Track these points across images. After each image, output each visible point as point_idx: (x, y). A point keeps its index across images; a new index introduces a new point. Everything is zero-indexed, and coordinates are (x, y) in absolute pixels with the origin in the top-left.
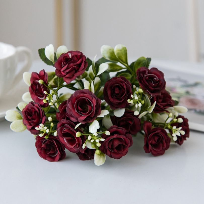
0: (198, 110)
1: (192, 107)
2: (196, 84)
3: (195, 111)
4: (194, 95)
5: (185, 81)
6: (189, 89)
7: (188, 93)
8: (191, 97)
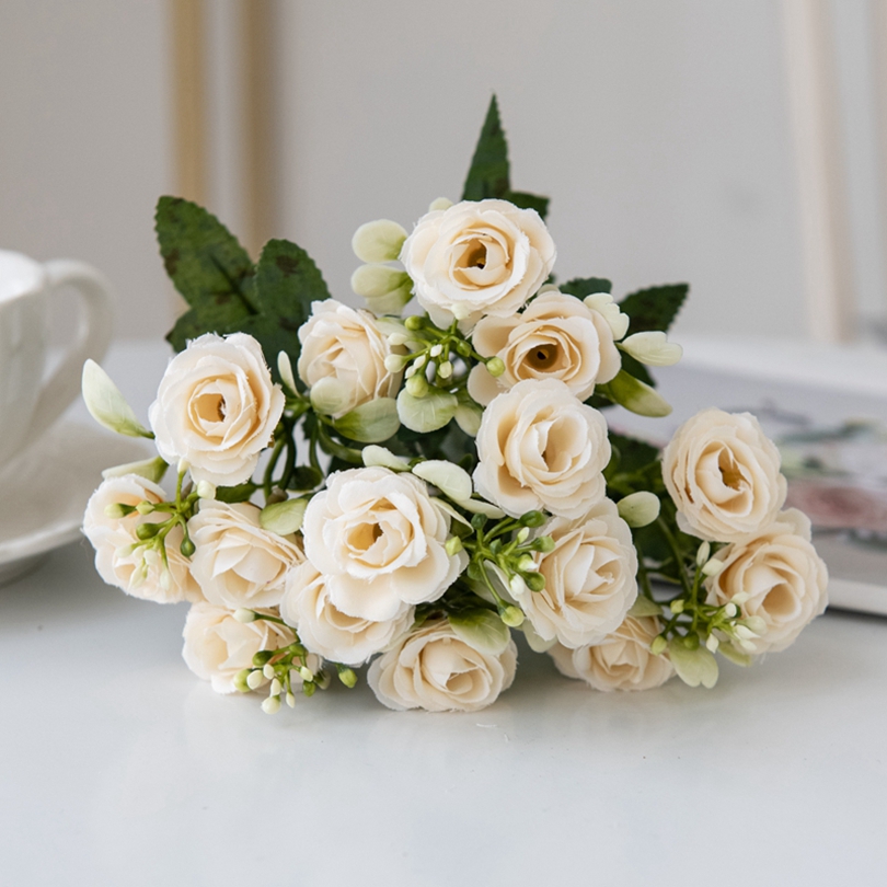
0: (864, 533)
1: (834, 521)
2: (849, 432)
3: (853, 535)
4: (841, 474)
5: (799, 420)
6: (820, 452)
7: (813, 465)
8: (832, 482)
